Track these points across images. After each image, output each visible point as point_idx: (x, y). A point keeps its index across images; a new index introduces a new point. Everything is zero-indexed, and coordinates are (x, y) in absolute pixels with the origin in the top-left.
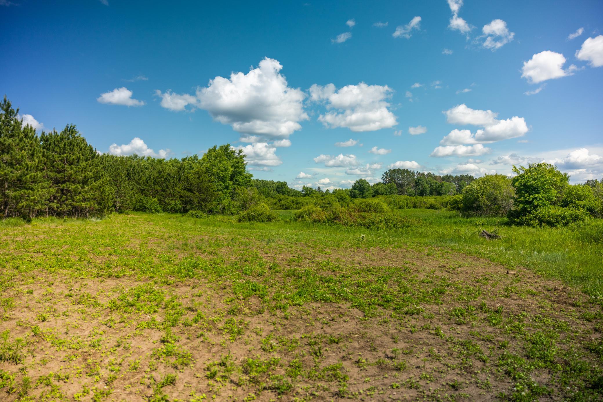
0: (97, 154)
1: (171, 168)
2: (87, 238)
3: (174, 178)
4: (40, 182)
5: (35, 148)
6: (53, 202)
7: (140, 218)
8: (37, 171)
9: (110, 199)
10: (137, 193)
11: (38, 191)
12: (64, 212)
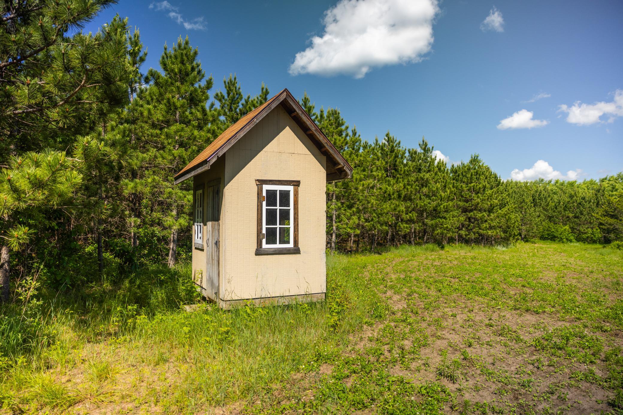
0: (502, 181)
1: (586, 190)
2: (497, 267)
3: (590, 202)
4: (451, 211)
5: (447, 181)
6: (462, 230)
7: (549, 248)
8: (448, 201)
9: (515, 227)
10: (544, 221)
11: (450, 220)
12: (472, 240)
